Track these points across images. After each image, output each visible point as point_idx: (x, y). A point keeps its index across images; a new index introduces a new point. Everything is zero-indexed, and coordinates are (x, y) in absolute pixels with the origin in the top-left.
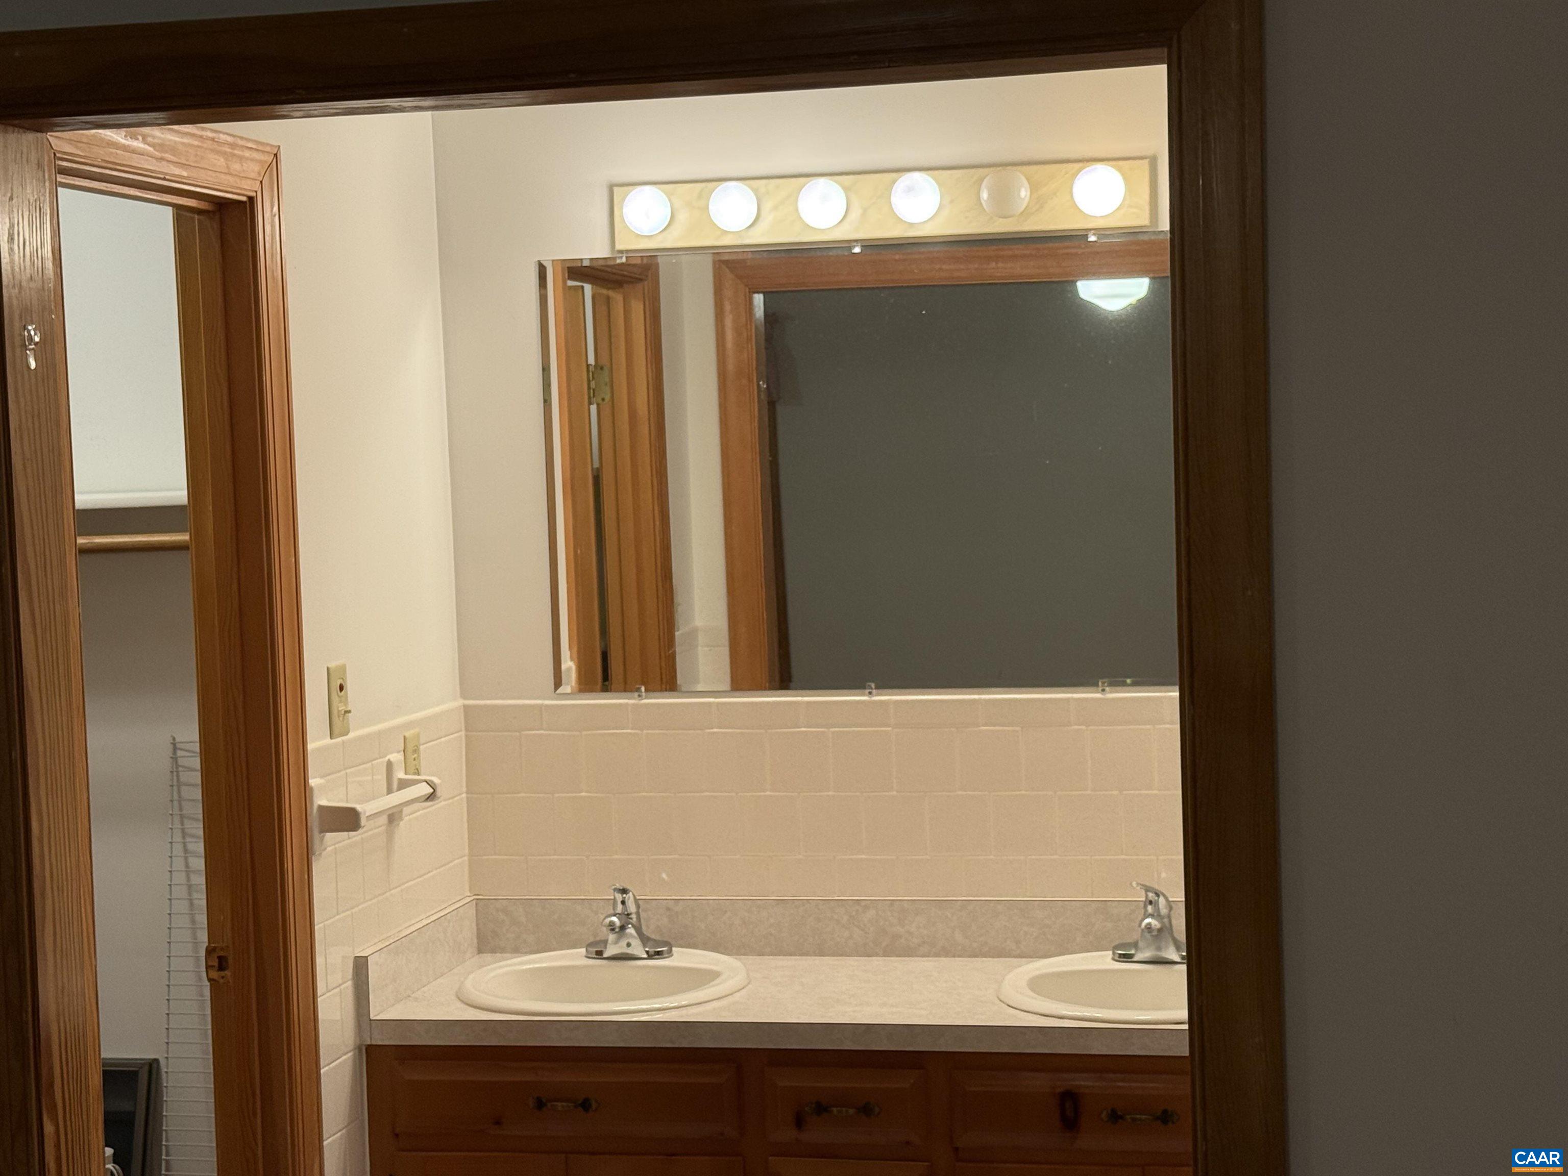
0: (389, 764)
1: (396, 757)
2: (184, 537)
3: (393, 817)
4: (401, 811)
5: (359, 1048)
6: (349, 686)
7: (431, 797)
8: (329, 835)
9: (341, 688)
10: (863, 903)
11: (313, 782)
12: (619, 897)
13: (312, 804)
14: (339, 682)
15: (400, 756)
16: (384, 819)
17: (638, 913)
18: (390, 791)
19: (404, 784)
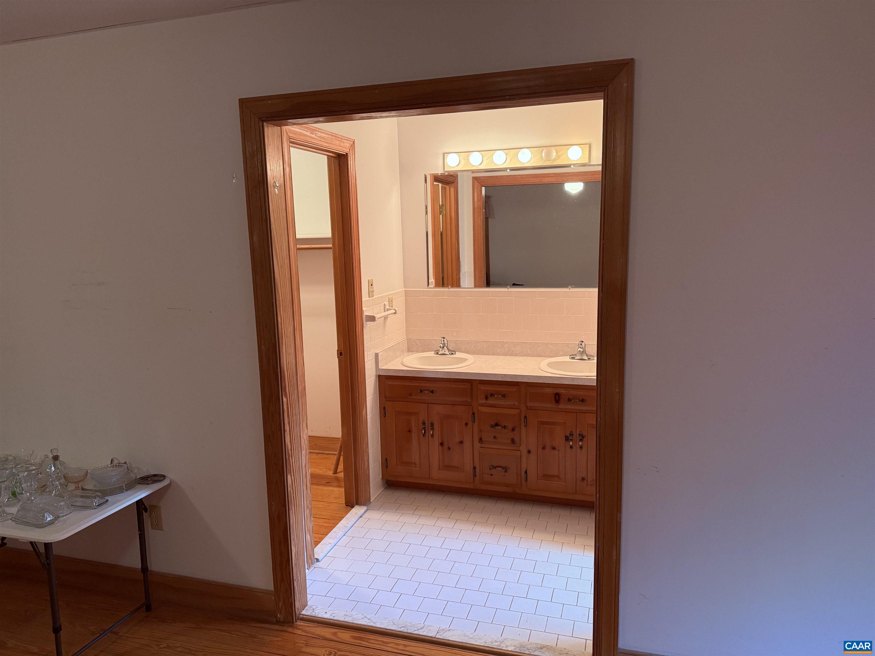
0: (385, 305)
1: (387, 303)
2: (331, 246)
3: (386, 318)
4: (388, 317)
5: (376, 376)
6: (374, 285)
7: (395, 313)
8: (368, 322)
9: (372, 285)
10: (504, 342)
11: (364, 309)
12: (442, 339)
13: (363, 314)
14: (371, 283)
15: (388, 303)
16: (383, 318)
17: (447, 344)
18: (384, 311)
19: (388, 310)
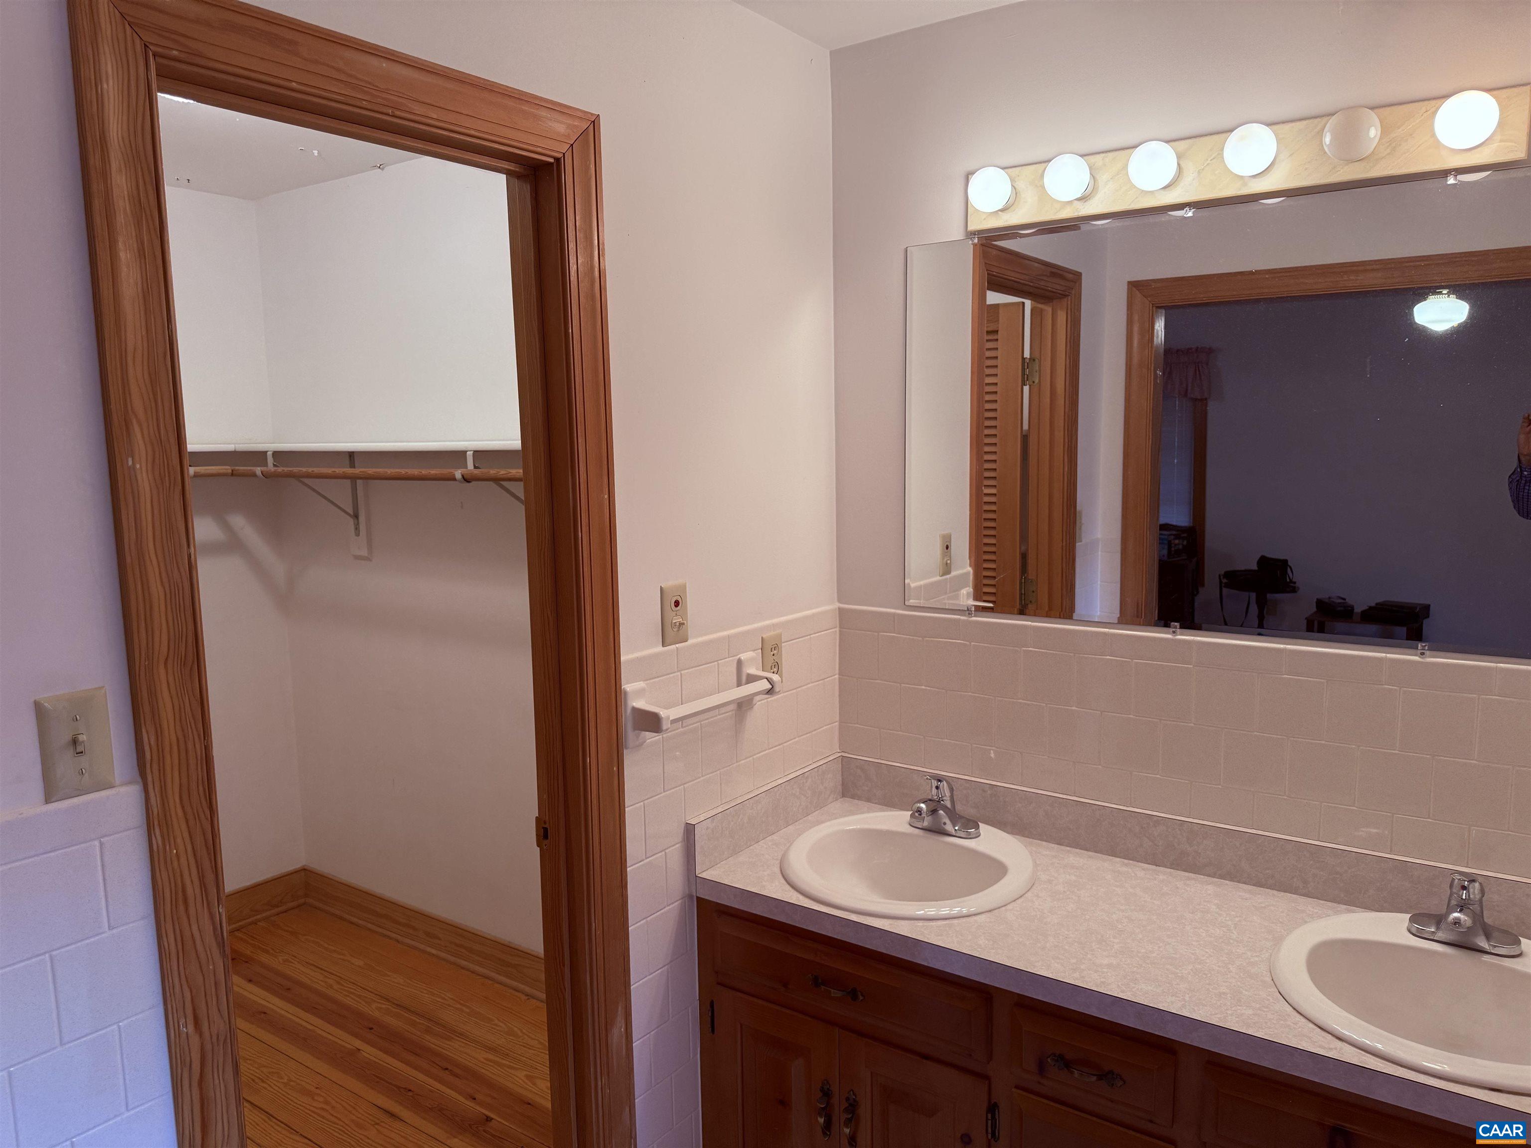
0: (740, 663)
1: (750, 655)
4: (752, 700)
5: (690, 896)
6: (688, 602)
7: (770, 692)
8: (642, 732)
9: (677, 604)
10: (1155, 818)
11: (627, 685)
12: (935, 783)
13: (625, 704)
14: (676, 598)
16: (733, 707)
17: (952, 797)
18: (739, 684)
19: (752, 679)
